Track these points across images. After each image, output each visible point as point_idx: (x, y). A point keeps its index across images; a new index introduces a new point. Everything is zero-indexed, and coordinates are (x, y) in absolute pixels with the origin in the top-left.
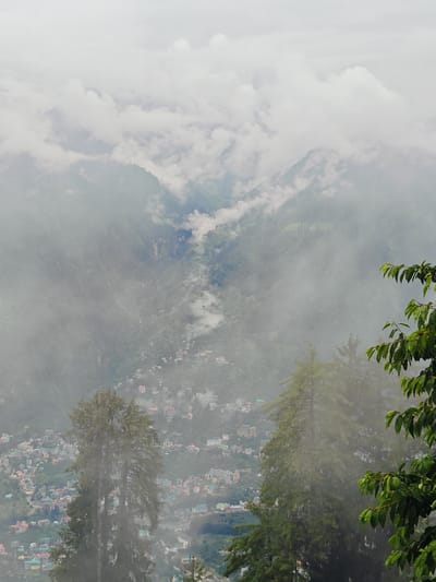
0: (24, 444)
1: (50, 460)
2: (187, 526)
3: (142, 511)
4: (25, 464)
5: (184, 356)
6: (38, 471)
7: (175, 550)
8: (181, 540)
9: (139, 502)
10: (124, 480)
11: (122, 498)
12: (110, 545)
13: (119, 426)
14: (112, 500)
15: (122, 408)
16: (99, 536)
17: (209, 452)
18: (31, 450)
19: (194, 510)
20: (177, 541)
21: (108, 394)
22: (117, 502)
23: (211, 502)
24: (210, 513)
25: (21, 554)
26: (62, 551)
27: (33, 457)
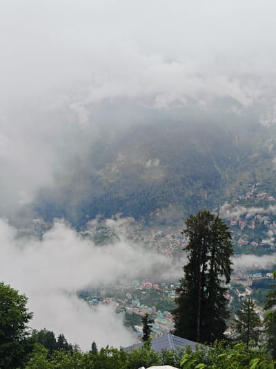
0: (168, 236)
1: (181, 245)
2: (251, 283)
3: (222, 274)
4: (169, 245)
5: (251, 196)
6: (175, 250)
7: (244, 295)
8: (247, 290)
9: (221, 268)
10: (213, 256)
11: (212, 265)
12: (205, 288)
13: (210, 229)
14: (207, 266)
15: (212, 220)
16: (200, 283)
17: (263, 246)
18: (172, 239)
19: (255, 276)
20: (245, 291)
21: (205, 212)
22: (209, 267)
23: (264, 272)
24: (263, 278)
25: (166, 290)
26: (181, 289)
27: (172, 242)
